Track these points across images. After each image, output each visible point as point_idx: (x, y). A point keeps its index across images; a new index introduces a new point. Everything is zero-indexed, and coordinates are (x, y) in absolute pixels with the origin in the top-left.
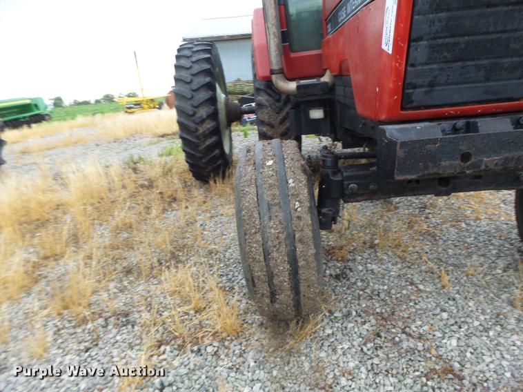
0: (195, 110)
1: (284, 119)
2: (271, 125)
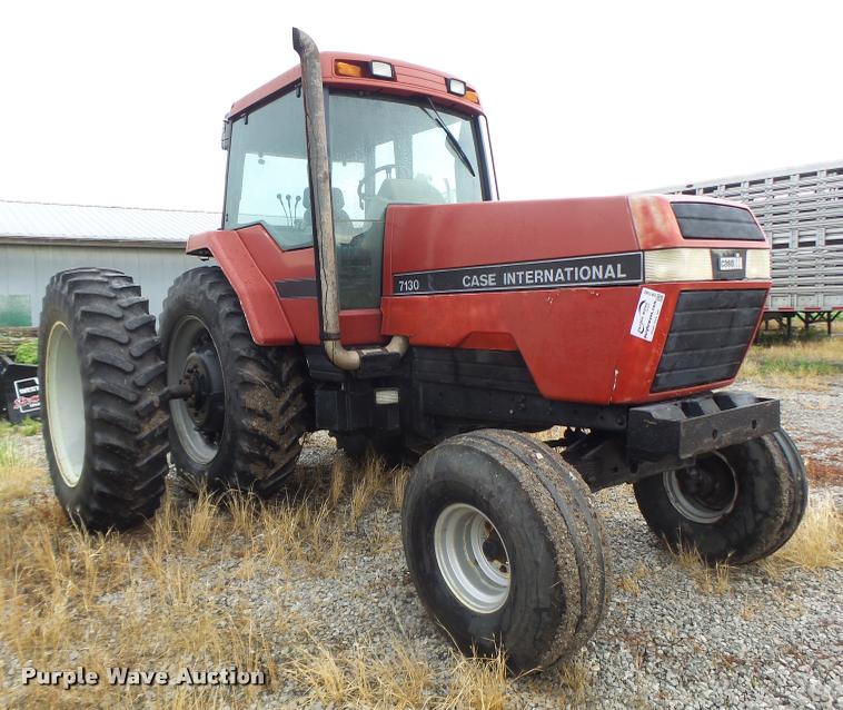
0: (139, 392)
1: (287, 405)
2: (266, 416)
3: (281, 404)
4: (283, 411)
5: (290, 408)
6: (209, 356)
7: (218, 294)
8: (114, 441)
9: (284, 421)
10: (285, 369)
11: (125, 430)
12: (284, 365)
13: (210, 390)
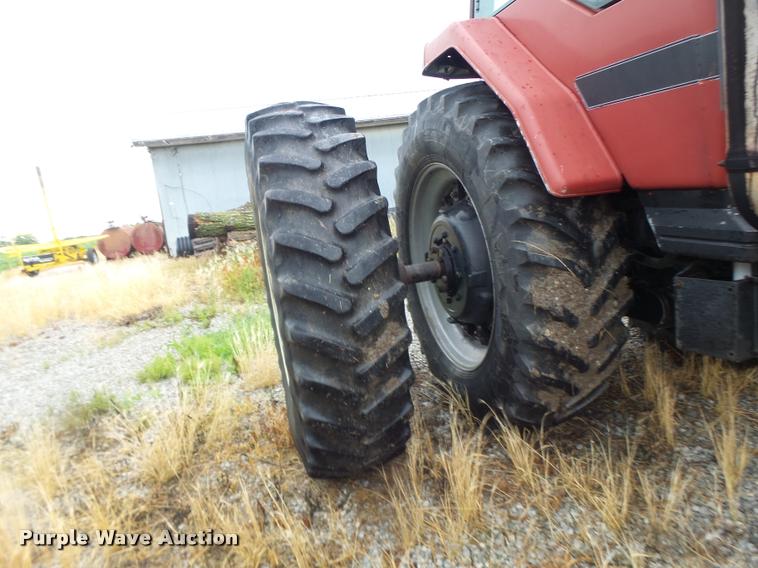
0: (354, 295)
1: (604, 297)
2: (570, 320)
3: (594, 296)
4: (597, 308)
5: (608, 302)
6: (462, 219)
7: (473, 118)
8: (320, 379)
9: (598, 324)
10: (599, 235)
11: (336, 360)
12: (596, 229)
13: (467, 269)
